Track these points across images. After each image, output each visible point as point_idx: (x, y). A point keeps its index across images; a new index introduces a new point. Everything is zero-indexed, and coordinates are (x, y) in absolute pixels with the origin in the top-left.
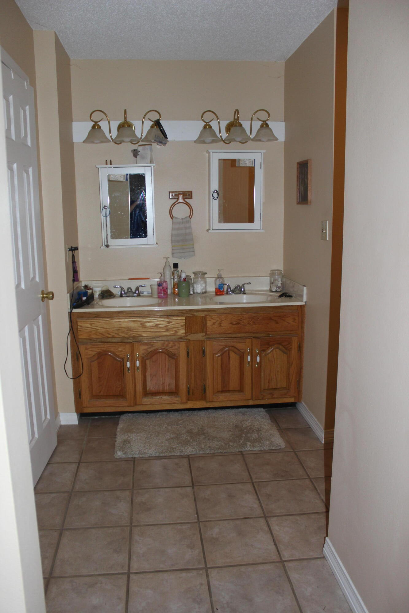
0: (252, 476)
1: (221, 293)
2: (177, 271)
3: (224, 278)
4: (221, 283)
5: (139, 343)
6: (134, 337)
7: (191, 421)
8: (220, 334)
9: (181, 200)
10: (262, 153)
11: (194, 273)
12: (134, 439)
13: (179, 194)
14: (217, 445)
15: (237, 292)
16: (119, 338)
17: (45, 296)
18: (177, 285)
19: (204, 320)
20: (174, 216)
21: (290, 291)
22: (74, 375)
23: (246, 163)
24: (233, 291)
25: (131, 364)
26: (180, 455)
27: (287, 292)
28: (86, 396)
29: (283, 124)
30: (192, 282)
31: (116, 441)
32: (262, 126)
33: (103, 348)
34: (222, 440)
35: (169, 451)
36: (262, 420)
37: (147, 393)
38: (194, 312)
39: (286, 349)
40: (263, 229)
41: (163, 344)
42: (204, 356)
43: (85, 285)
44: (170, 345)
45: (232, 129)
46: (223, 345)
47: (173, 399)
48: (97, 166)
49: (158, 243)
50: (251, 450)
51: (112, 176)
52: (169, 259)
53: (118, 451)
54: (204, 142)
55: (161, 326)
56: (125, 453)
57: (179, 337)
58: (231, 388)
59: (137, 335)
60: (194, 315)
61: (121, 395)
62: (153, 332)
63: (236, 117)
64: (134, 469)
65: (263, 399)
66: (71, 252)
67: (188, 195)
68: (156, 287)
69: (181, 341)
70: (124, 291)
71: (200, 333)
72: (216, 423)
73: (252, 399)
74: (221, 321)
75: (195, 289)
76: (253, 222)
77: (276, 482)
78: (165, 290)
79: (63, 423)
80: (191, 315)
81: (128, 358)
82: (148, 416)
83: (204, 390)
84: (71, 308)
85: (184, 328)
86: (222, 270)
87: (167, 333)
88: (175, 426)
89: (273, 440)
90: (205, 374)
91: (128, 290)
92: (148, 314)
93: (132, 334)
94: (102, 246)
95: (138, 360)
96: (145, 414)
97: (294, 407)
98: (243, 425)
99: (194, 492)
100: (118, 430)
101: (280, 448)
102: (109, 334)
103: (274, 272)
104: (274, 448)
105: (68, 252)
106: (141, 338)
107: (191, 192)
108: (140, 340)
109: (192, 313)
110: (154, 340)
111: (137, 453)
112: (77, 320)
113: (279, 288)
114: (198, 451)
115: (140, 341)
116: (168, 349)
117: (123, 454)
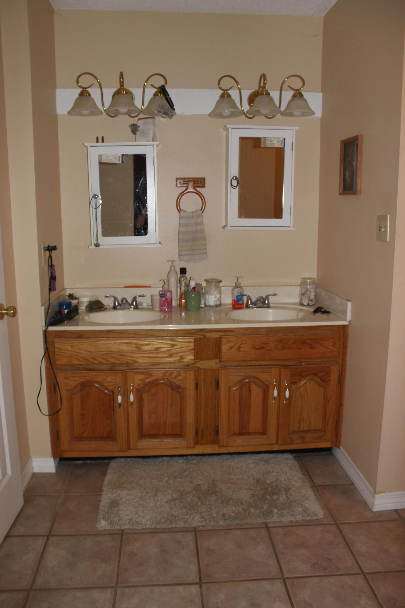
0: (283, 568)
1: (240, 306)
2: (184, 278)
3: (243, 287)
4: (239, 294)
5: (134, 371)
6: (128, 364)
7: (199, 472)
8: (238, 361)
9: (191, 189)
10: (294, 131)
11: (206, 280)
12: (124, 500)
13: (189, 181)
14: (233, 512)
15: (258, 305)
16: (108, 364)
17: (4, 312)
18: (184, 295)
19: (218, 343)
20: (181, 209)
21: (326, 304)
22: (49, 412)
23: (274, 142)
24: (254, 304)
25: (123, 399)
26: (184, 527)
27: (322, 306)
28: (65, 436)
29: (320, 95)
30: (204, 291)
31: (101, 501)
32: (294, 96)
33: (87, 378)
34: (240, 504)
35: (169, 521)
36: (291, 472)
37: (142, 435)
38: (205, 333)
39: (323, 381)
40: (293, 227)
41: (165, 374)
42: (217, 389)
43: (70, 294)
44: (174, 375)
45: (257, 100)
46: (242, 376)
47: (177, 442)
48: (85, 144)
49: (161, 242)
50: (279, 521)
51: (103, 157)
52: (174, 262)
53: (101, 520)
54: (220, 116)
55: (162, 350)
56: (111, 523)
57: (186, 364)
58: (252, 430)
59: (131, 362)
60: (205, 337)
61: (110, 437)
62: (152, 357)
63: (262, 85)
64: (120, 550)
65: (291, 444)
66: (47, 252)
67: (199, 182)
68: (158, 298)
69: (188, 369)
70: (118, 302)
71: (213, 359)
72: (232, 477)
73: (277, 443)
74: (241, 345)
75: (207, 300)
76: (281, 218)
77: (317, 579)
78: (169, 303)
79: (36, 470)
80: (202, 337)
81: (119, 391)
82: (145, 463)
83: (217, 432)
84: (47, 325)
85: (192, 353)
86: (241, 277)
87: (171, 359)
88: (179, 480)
89: (307, 505)
90: (218, 412)
91: (122, 301)
92: (146, 334)
93: (125, 360)
94: (91, 245)
95: (132, 394)
96: (141, 460)
97: (330, 452)
98: (267, 480)
99: (202, 595)
100: (105, 483)
101: (316, 518)
102: (95, 359)
103: (305, 280)
104: (309, 518)
105: (44, 253)
106: (137, 364)
107: (204, 179)
108: (135, 367)
109: (204, 334)
110: (153, 367)
111: (127, 522)
112: (54, 341)
113: (311, 300)
114: (207, 522)
115: (136, 369)
116: (171, 380)
117: (108, 523)
